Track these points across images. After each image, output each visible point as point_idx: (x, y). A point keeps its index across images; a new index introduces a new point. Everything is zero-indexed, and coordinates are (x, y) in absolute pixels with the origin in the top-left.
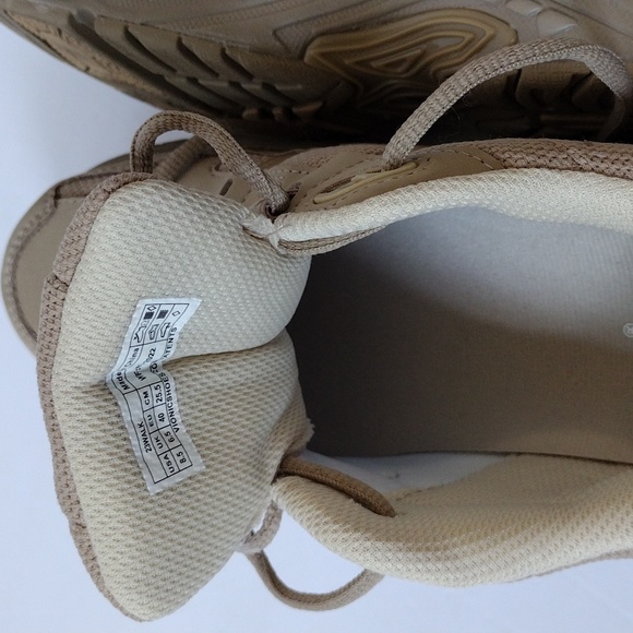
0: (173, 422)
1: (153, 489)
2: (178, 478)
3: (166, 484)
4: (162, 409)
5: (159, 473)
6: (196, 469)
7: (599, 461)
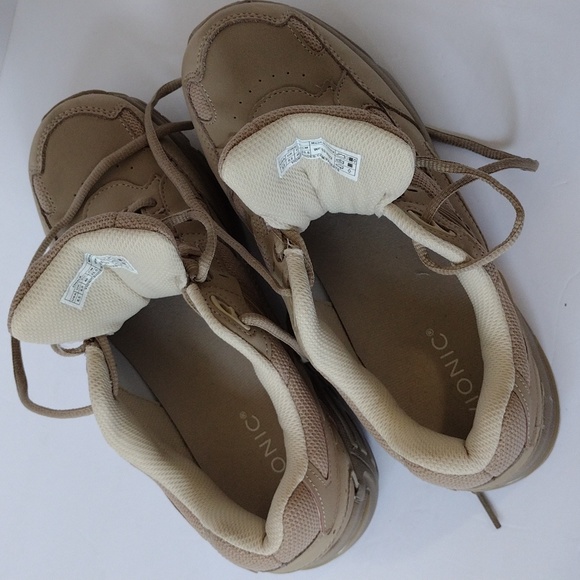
0: (87, 285)
1: (63, 301)
2: (71, 304)
3: (67, 303)
4: (89, 277)
5: (68, 298)
6: (80, 307)
7: (184, 441)
